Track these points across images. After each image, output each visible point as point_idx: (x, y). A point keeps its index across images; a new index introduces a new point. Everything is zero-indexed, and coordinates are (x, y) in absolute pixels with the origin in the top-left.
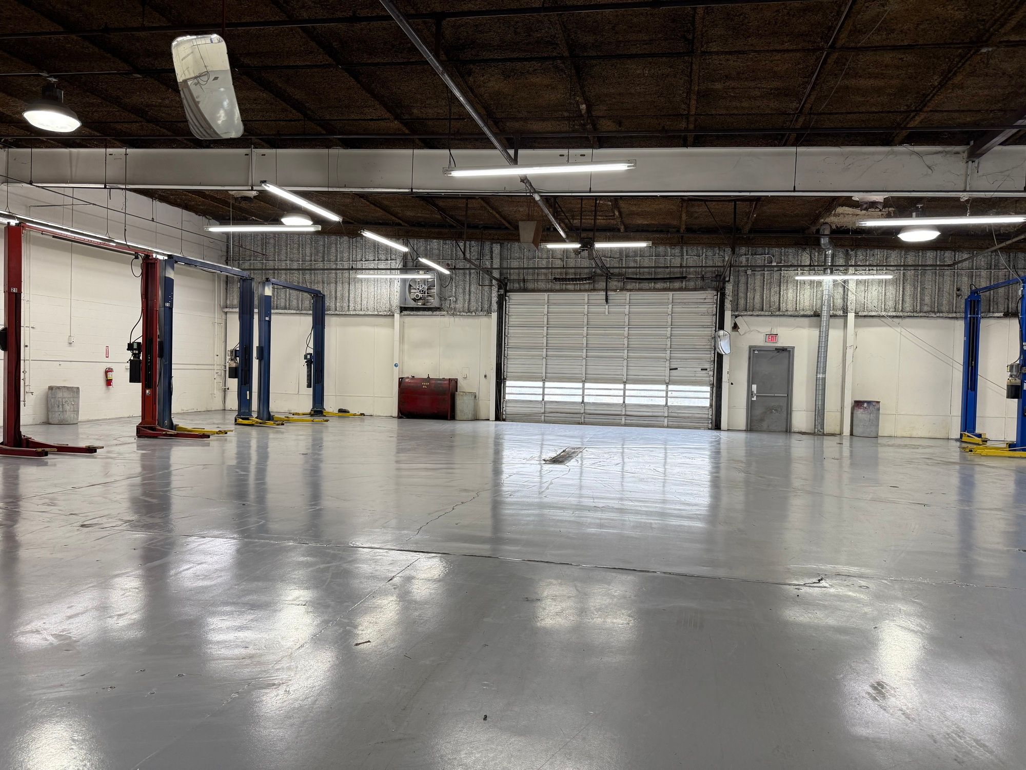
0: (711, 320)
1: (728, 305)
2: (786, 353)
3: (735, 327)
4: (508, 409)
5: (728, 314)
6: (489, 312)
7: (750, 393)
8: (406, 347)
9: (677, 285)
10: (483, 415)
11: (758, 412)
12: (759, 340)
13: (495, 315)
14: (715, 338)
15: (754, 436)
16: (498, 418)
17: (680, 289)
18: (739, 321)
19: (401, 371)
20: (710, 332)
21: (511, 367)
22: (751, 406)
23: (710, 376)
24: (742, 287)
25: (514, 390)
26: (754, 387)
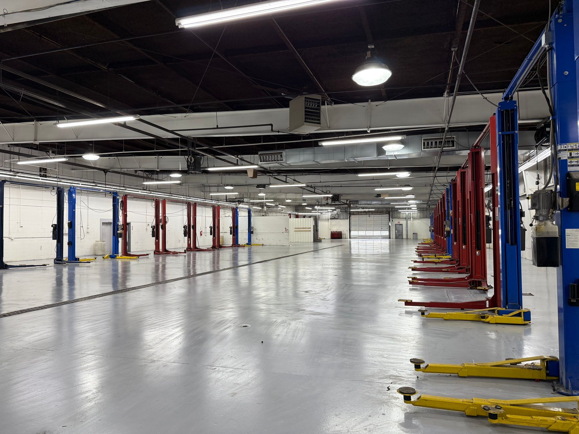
0: (388, 220)
1: (391, 217)
2: (402, 225)
3: (392, 221)
4: (351, 236)
5: (391, 218)
6: (347, 219)
7: (396, 232)
8: (331, 225)
9: (382, 213)
10: (347, 238)
11: (397, 235)
12: (397, 223)
13: (349, 219)
14: (389, 223)
15: (397, 240)
16: (350, 238)
17: (382, 214)
18: (393, 220)
19: (331, 230)
20: (388, 222)
21: (352, 229)
22: (396, 234)
23: (389, 229)
24: (393, 214)
25: (352, 233)
26: (396, 231)
